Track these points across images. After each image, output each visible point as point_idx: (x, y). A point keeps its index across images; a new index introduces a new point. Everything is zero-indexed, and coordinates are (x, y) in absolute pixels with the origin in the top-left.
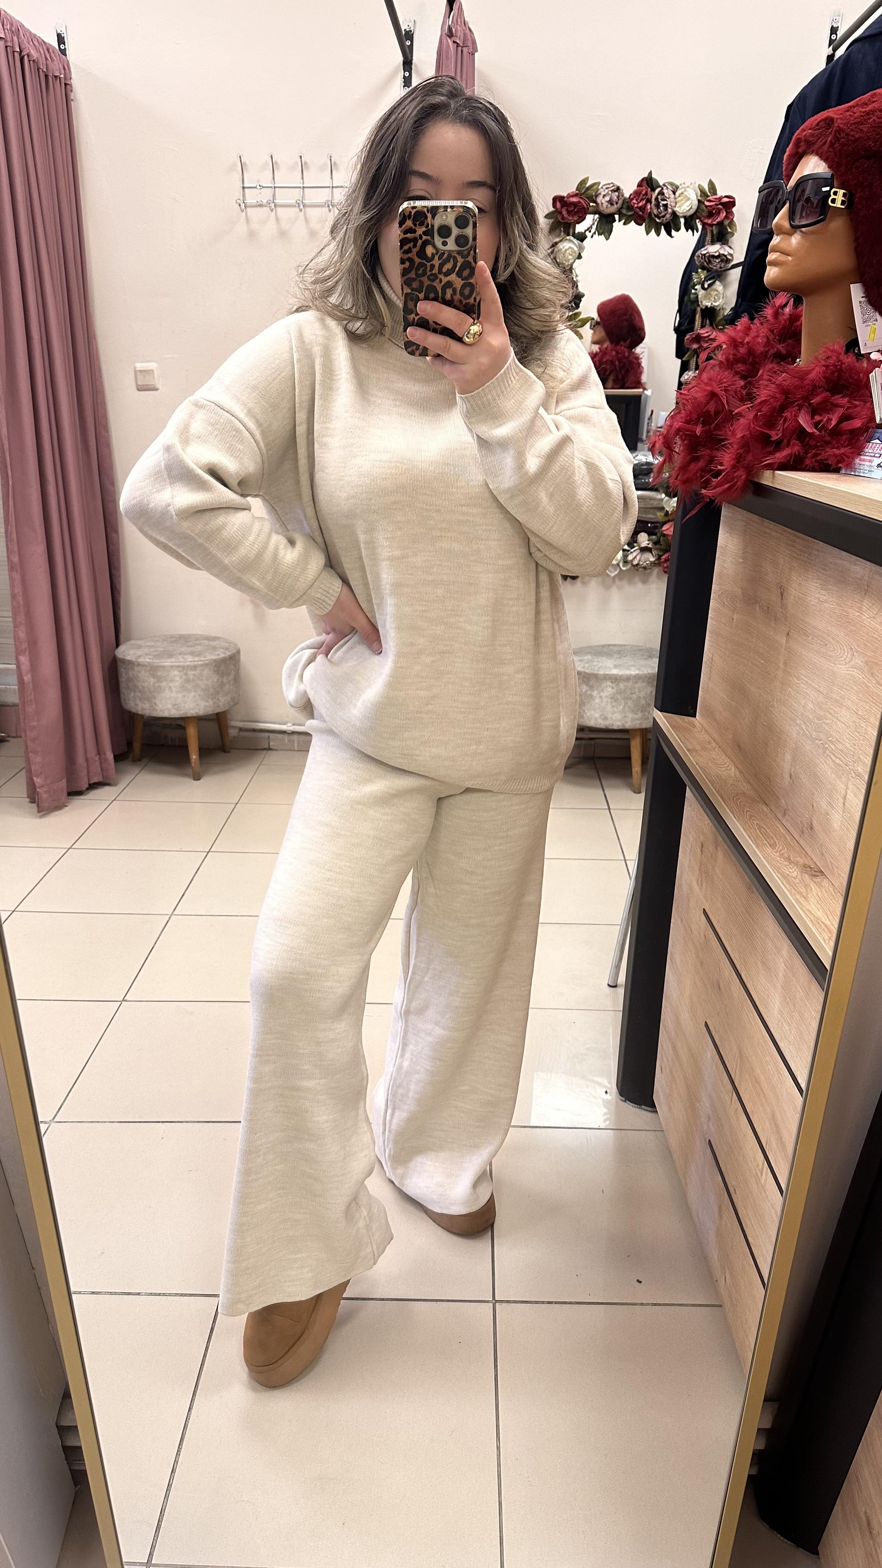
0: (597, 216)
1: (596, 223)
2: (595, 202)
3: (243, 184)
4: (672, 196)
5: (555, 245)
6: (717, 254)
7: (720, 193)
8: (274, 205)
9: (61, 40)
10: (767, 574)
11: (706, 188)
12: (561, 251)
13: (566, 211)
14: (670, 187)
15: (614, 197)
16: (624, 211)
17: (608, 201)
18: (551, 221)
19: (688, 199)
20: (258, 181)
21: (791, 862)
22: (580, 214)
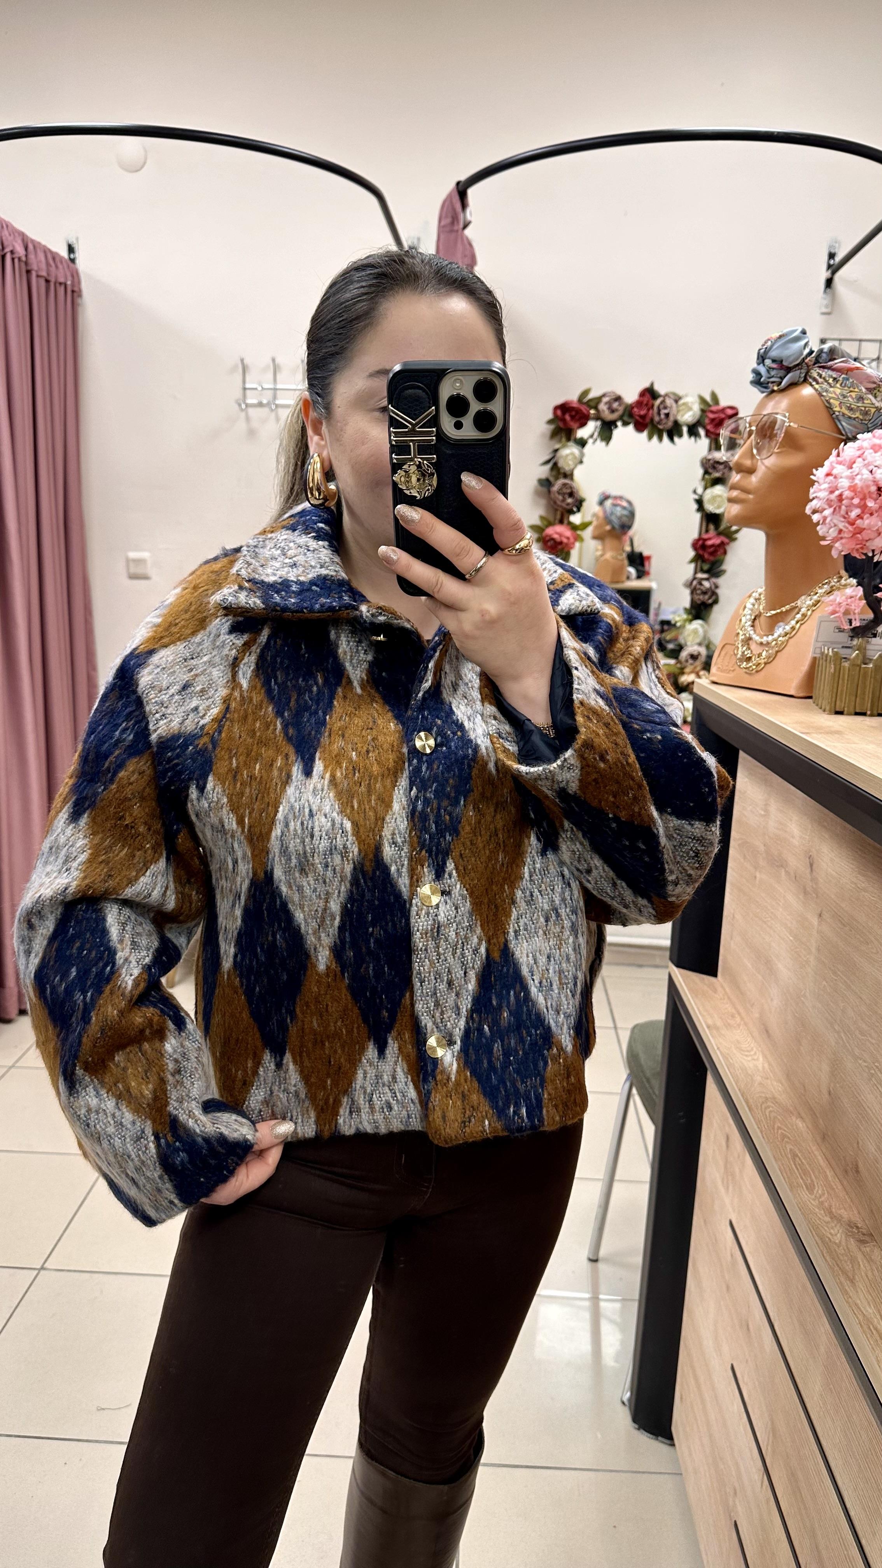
0: (599, 423)
1: (598, 430)
2: (596, 408)
3: (244, 382)
4: (674, 405)
5: (557, 450)
7: (724, 403)
8: (272, 406)
9: (71, 249)
10: (793, 837)
11: (708, 398)
12: (562, 457)
13: (567, 417)
14: (672, 396)
15: (615, 405)
16: (626, 418)
17: (609, 408)
18: (552, 427)
19: (690, 409)
20: (260, 384)
21: (833, 1217)
22: (582, 421)
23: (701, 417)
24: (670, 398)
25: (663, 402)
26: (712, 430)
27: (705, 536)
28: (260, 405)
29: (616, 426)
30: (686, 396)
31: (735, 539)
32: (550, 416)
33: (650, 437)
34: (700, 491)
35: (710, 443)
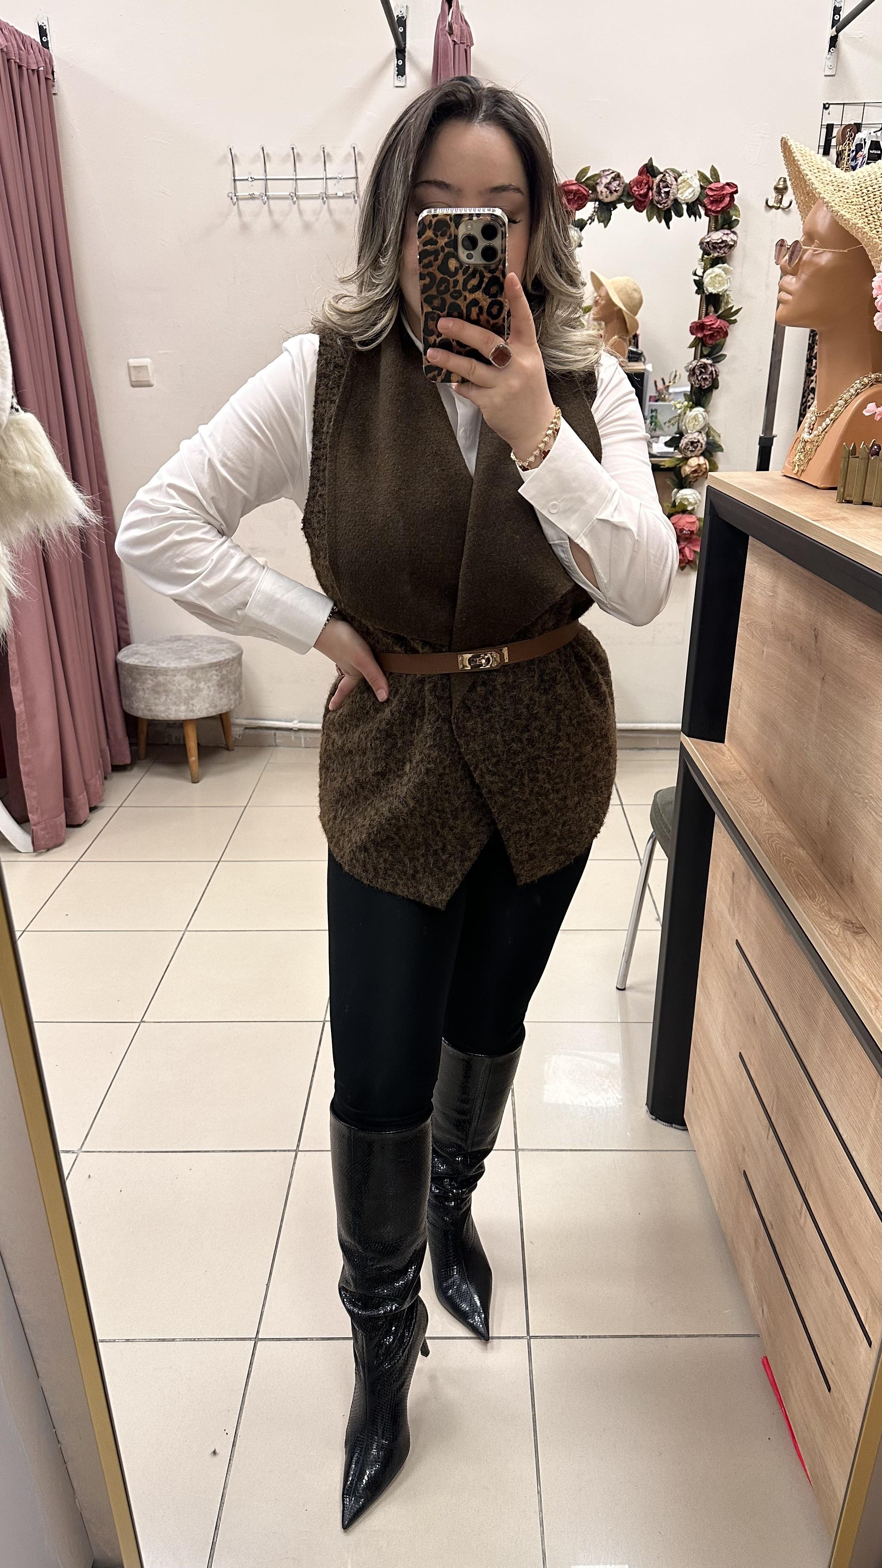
0: (597, 204)
1: (597, 211)
2: (594, 189)
3: (234, 175)
4: (675, 183)
6: (720, 241)
7: (724, 179)
8: (267, 197)
9: (43, 32)
10: (799, 613)
11: (708, 174)
14: (672, 173)
15: (615, 184)
16: (624, 199)
17: (608, 188)
19: (690, 186)
20: (250, 173)
21: (832, 917)
22: (580, 202)
23: (701, 194)
24: (670, 176)
25: (661, 180)
26: (713, 209)
27: (704, 319)
28: (252, 197)
29: (615, 208)
31: (735, 321)
33: (649, 218)
34: (700, 273)
35: (710, 222)
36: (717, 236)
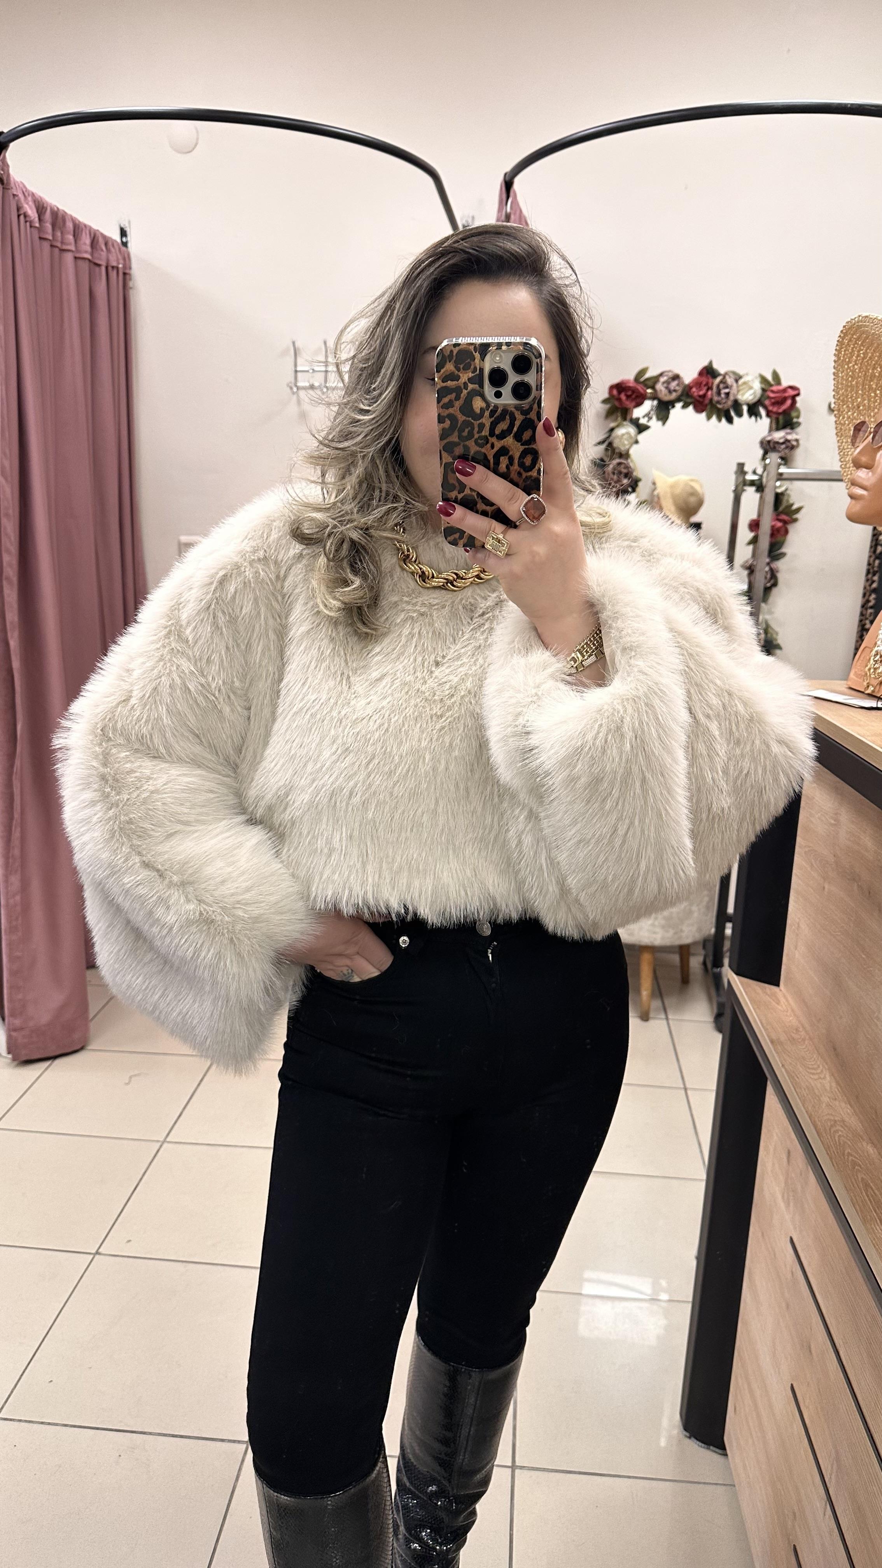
0: (655, 402)
1: (655, 410)
2: (653, 388)
3: (296, 365)
4: (734, 384)
5: (612, 430)
6: (782, 441)
7: (785, 382)
9: (123, 233)
11: (770, 378)
12: (618, 437)
13: (623, 397)
14: (731, 375)
15: (673, 385)
16: (683, 398)
17: (667, 388)
18: (607, 406)
19: (751, 388)
20: (312, 367)
22: (638, 400)
23: (762, 396)
24: (730, 377)
25: (723, 381)
26: (775, 409)
27: (763, 517)
28: (312, 387)
29: (673, 407)
30: (747, 374)
31: (796, 520)
32: (606, 395)
33: (709, 418)
35: (771, 422)
36: (779, 435)
